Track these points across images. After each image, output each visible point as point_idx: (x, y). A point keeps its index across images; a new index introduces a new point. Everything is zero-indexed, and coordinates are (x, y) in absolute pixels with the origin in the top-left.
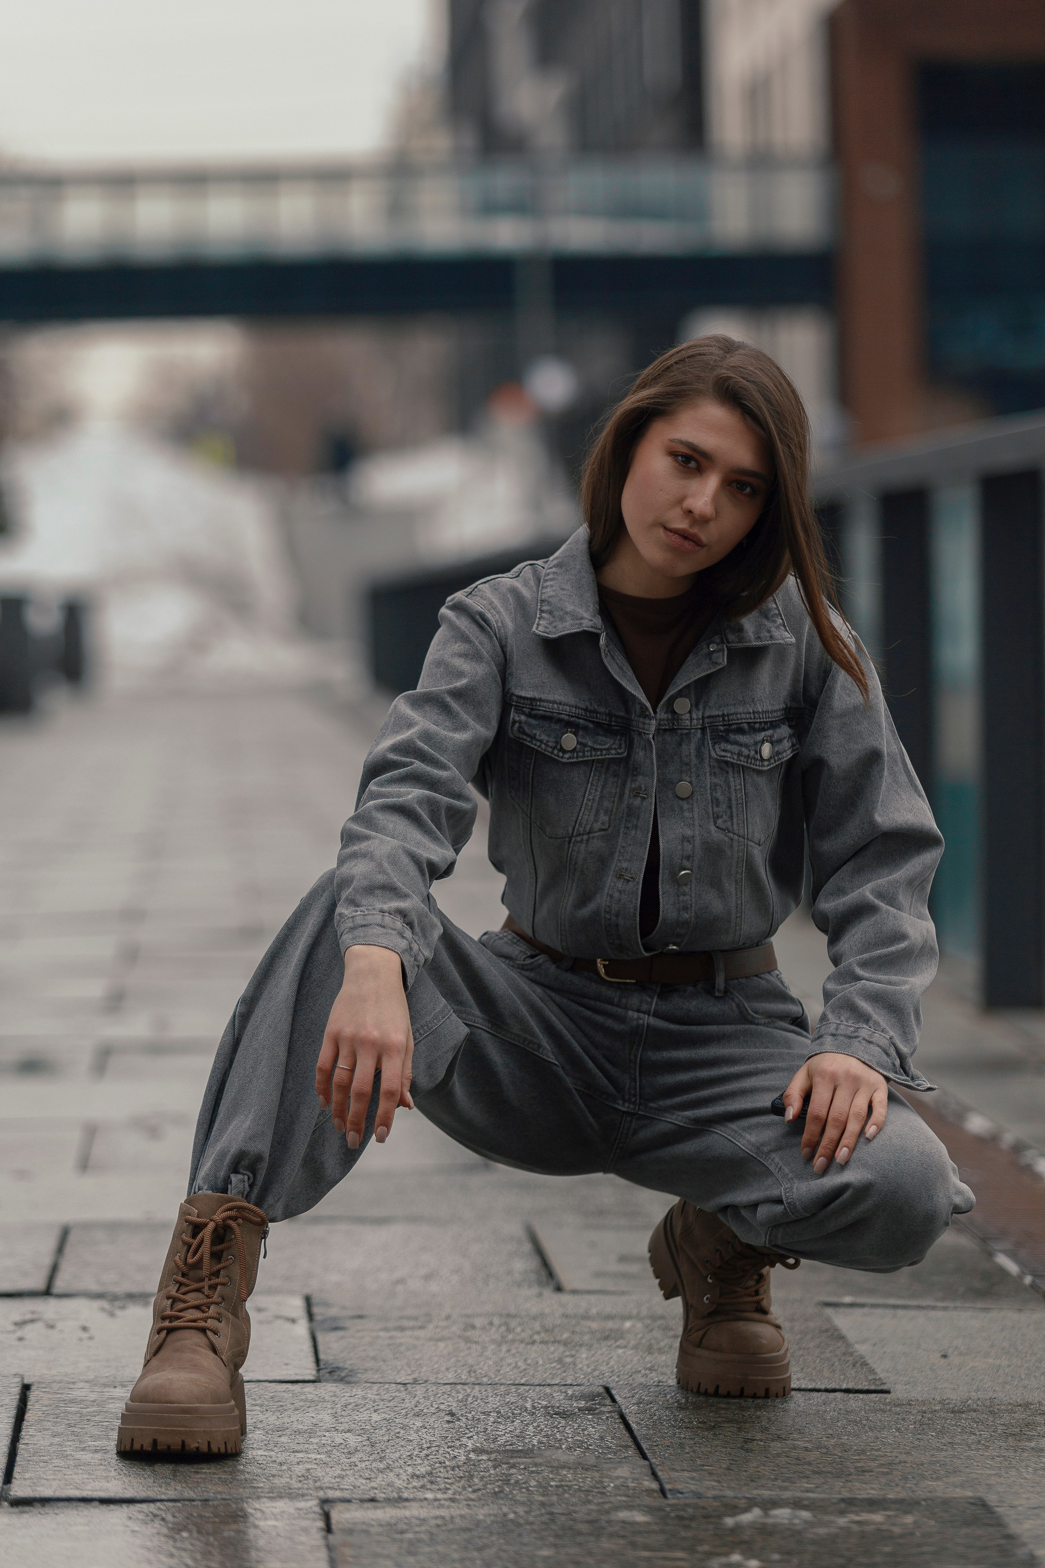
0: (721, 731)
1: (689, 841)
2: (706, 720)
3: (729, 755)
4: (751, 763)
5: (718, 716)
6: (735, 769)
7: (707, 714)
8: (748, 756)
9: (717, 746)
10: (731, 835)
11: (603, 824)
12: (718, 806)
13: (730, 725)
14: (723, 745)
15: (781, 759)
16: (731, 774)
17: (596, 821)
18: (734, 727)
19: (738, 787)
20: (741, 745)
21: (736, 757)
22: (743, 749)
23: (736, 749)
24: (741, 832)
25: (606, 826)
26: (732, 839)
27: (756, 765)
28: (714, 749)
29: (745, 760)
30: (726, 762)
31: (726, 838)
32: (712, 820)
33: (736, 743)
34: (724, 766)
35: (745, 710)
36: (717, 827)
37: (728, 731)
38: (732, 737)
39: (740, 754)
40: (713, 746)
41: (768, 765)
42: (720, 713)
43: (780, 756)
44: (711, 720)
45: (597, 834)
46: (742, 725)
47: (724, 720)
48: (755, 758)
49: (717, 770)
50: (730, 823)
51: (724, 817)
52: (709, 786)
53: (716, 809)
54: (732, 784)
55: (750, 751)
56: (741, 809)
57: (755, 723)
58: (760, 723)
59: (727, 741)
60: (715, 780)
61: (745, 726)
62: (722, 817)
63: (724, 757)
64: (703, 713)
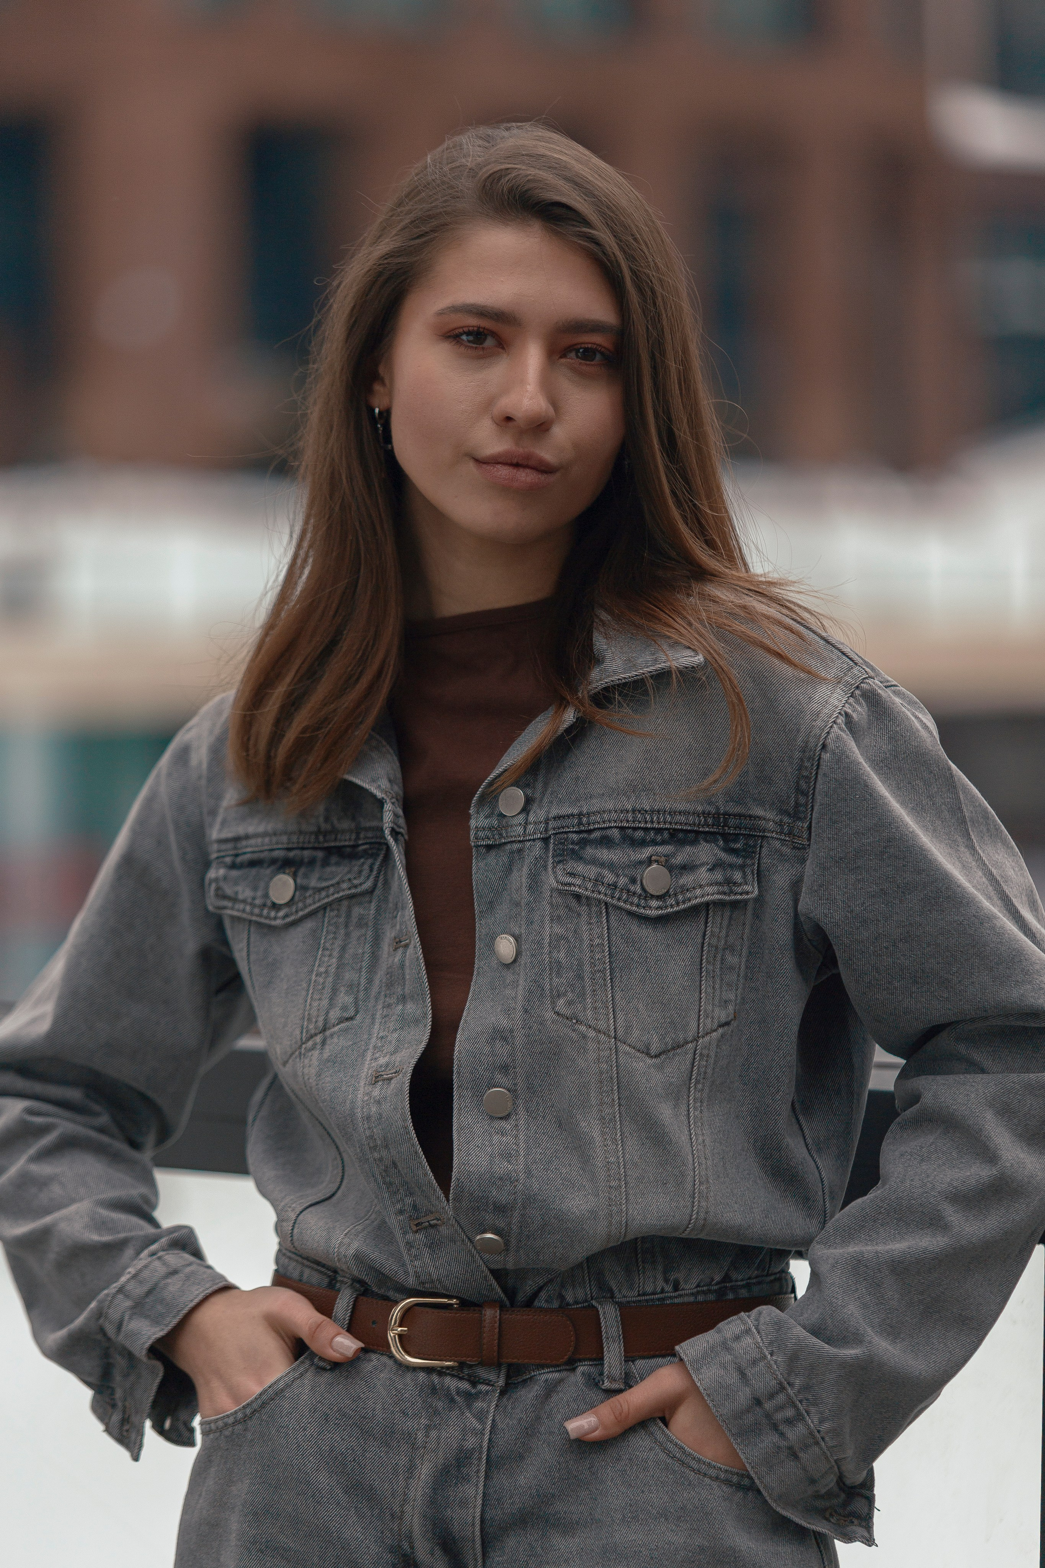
0: (573, 843)
1: (505, 1039)
2: (551, 824)
3: (578, 882)
4: (619, 899)
5: (573, 815)
6: (594, 909)
7: (554, 812)
8: (615, 886)
9: (560, 866)
10: (583, 1028)
11: (344, 1008)
12: (559, 975)
13: (590, 832)
14: (571, 865)
15: (689, 900)
16: (584, 918)
17: (331, 1005)
18: (596, 835)
19: (597, 941)
20: (602, 865)
21: (590, 885)
22: (606, 872)
23: (592, 871)
24: (602, 1025)
25: (351, 1012)
26: (584, 1037)
27: (632, 904)
28: (554, 873)
29: (609, 892)
30: (578, 897)
31: (574, 1035)
32: (548, 1001)
33: (594, 862)
34: (573, 903)
35: (619, 806)
36: (558, 1014)
37: (583, 843)
38: (590, 851)
39: (598, 880)
40: (554, 867)
41: (657, 908)
42: (576, 811)
43: (688, 895)
44: (559, 823)
45: (336, 1028)
46: (609, 832)
47: (580, 823)
48: (628, 891)
49: (561, 912)
50: (579, 1006)
51: (570, 995)
52: (547, 941)
53: (556, 980)
54: (585, 936)
55: (618, 876)
56: (601, 981)
57: (635, 829)
58: (646, 829)
59: (580, 858)
60: (558, 930)
61: (615, 833)
62: (565, 994)
63: (570, 884)
64: (548, 812)
